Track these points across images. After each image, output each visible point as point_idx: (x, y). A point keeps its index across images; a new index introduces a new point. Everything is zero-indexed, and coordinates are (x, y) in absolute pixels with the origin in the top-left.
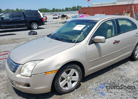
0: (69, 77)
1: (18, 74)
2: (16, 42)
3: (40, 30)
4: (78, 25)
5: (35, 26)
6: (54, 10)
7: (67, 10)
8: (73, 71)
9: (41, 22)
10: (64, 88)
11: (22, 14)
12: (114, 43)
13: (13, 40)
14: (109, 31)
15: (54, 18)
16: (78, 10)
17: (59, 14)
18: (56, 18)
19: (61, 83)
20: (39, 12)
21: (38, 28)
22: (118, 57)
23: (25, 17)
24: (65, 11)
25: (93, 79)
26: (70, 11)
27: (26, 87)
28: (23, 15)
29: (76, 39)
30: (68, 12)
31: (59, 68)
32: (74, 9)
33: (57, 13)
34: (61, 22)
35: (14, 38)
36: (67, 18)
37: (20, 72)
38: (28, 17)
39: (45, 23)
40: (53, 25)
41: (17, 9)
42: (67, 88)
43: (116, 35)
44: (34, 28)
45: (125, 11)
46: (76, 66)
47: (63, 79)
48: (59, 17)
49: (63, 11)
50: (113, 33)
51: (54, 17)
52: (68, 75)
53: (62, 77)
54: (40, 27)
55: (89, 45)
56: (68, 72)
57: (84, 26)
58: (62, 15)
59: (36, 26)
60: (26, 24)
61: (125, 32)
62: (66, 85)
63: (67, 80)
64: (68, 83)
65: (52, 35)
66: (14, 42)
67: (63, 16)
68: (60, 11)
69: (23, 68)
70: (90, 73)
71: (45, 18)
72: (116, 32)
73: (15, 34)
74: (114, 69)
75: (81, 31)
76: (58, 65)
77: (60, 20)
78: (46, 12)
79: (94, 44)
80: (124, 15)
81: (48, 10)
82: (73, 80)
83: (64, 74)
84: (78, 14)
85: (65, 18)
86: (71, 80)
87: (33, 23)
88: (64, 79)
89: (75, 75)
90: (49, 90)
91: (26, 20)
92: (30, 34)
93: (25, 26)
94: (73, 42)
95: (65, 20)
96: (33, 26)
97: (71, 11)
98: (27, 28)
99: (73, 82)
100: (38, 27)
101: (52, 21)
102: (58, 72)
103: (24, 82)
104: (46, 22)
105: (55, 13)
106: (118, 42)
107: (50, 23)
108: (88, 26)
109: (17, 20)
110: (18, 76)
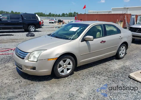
0: (65, 65)
1: (26, 60)
2: (15, 42)
3: (37, 33)
4: (73, 27)
5: (32, 29)
6: (50, 15)
7: (63, 15)
8: (68, 60)
9: (38, 25)
10: (61, 73)
11: (20, 16)
12: (101, 42)
13: (12, 40)
14: (98, 33)
15: (50, 23)
16: (74, 16)
17: (55, 19)
18: (53, 23)
19: (59, 69)
20: (37, 15)
21: (35, 31)
22: (105, 54)
23: (23, 19)
24: (62, 16)
25: (84, 70)
26: (66, 17)
27: (32, 70)
28: (21, 18)
29: (72, 38)
30: (64, 17)
31: (58, 56)
32: (70, 15)
33: (54, 18)
34: (57, 27)
35: (12, 38)
36: (63, 24)
37: (28, 59)
38: (27, 20)
39: (42, 27)
40: (50, 29)
41: (12, 12)
42: (63, 74)
43: (103, 36)
44: (32, 30)
45: (119, 20)
46: (71, 57)
47: (60, 66)
48: (55, 21)
49: (59, 16)
50: (101, 35)
51: (50, 21)
52: (65, 63)
53: (60, 64)
54: (37, 30)
55: (81, 42)
56: (64, 61)
57: (78, 28)
58: (58, 20)
59: (34, 29)
60: (23, 26)
61: (110, 35)
62: (63, 71)
63: (63, 67)
64: (64, 70)
65: (52, 34)
66: (13, 42)
67: (60, 21)
68: (56, 16)
69: (30, 56)
70: (81, 64)
71: (42, 22)
72: (103, 34)
73: (13, 35)
74: (102, 64)
75: (76, 32)
76: (58, 54)
77: (56, 24)
78: (42, 16)
79: (85, 42)
80: (117, 23)
81: (44, 14)
82: (68, 67)
83: (61, 62)
84: (74, 20)
85: (61, 23)
86: (66, 68)
87: (30, 26)
88: (62, 66)
89: (69, 64)
90: (49, 73)
91: (24, 22)
92: (27, 35)
93: (23, 28)
94: (69, 40)
95: (61, 25)
96: (30, 29)
97: (68, 16)
98: (24, 30)
99: (68, 69)
100: (35, 29)
101: (49, 26)
102: (57, 59)
103: (31, 65)
104: (43, 25)
105: (51, 18)
106: (104, 42)
107: (46, 27)
108: (82, 28)
109: (15, 21)
110: (27, 61)
